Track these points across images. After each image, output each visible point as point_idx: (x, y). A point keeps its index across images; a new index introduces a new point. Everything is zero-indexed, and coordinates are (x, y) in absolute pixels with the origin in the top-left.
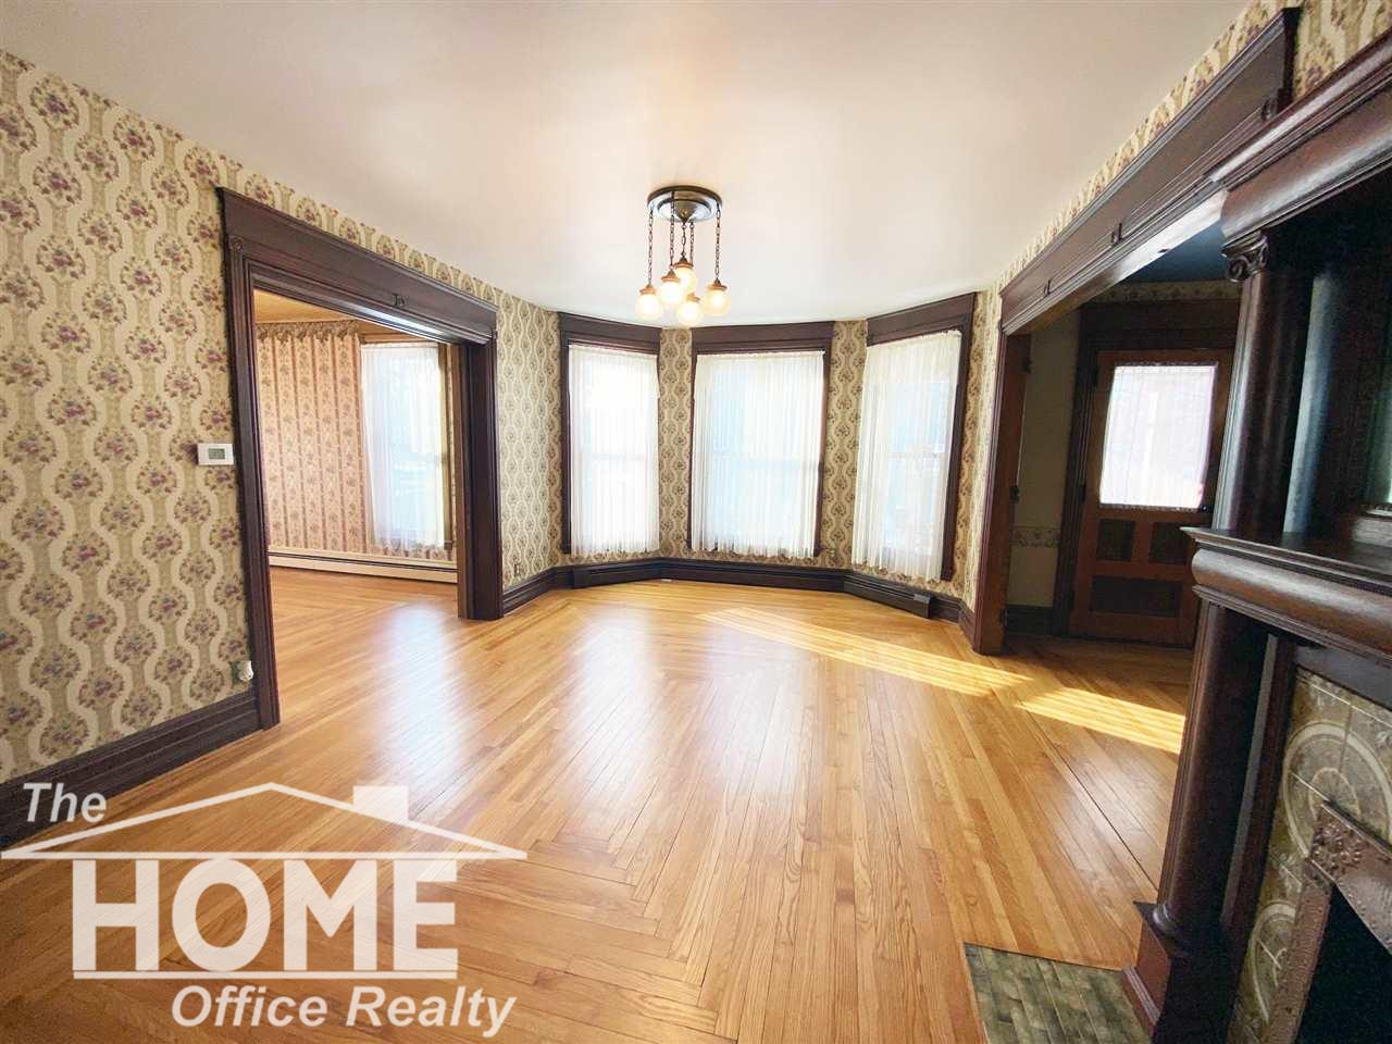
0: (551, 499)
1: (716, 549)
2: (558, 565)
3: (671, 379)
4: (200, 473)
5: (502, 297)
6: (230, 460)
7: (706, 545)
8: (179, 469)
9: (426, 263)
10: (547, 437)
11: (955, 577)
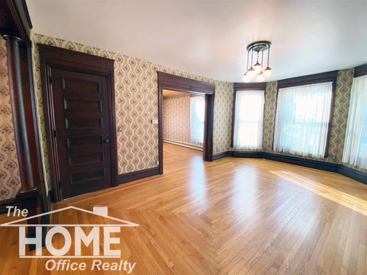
0: (229, 133)
1: (283, 151)
2: (229, 150)
3: (269, 97)
4: (153, 125)
5: (217, 82)
6: (157, 123)
7: (279, 149)
8: (149, 124)
9: (198, 77)
10: (228, 116)
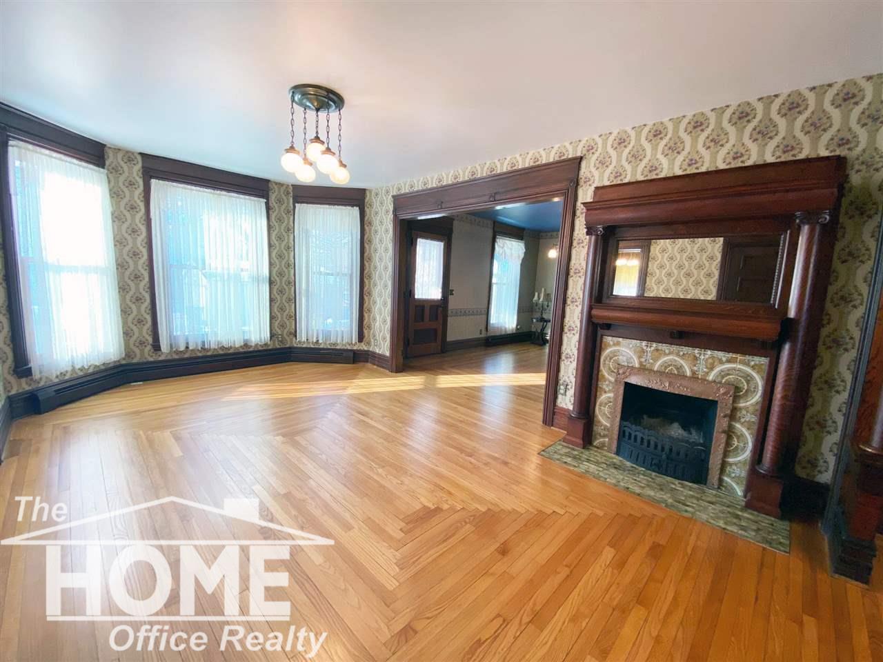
1: (188, 348)
11: (364, 340)
